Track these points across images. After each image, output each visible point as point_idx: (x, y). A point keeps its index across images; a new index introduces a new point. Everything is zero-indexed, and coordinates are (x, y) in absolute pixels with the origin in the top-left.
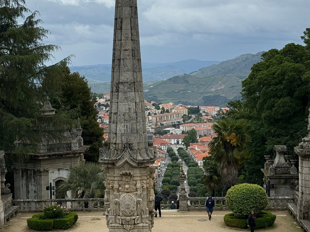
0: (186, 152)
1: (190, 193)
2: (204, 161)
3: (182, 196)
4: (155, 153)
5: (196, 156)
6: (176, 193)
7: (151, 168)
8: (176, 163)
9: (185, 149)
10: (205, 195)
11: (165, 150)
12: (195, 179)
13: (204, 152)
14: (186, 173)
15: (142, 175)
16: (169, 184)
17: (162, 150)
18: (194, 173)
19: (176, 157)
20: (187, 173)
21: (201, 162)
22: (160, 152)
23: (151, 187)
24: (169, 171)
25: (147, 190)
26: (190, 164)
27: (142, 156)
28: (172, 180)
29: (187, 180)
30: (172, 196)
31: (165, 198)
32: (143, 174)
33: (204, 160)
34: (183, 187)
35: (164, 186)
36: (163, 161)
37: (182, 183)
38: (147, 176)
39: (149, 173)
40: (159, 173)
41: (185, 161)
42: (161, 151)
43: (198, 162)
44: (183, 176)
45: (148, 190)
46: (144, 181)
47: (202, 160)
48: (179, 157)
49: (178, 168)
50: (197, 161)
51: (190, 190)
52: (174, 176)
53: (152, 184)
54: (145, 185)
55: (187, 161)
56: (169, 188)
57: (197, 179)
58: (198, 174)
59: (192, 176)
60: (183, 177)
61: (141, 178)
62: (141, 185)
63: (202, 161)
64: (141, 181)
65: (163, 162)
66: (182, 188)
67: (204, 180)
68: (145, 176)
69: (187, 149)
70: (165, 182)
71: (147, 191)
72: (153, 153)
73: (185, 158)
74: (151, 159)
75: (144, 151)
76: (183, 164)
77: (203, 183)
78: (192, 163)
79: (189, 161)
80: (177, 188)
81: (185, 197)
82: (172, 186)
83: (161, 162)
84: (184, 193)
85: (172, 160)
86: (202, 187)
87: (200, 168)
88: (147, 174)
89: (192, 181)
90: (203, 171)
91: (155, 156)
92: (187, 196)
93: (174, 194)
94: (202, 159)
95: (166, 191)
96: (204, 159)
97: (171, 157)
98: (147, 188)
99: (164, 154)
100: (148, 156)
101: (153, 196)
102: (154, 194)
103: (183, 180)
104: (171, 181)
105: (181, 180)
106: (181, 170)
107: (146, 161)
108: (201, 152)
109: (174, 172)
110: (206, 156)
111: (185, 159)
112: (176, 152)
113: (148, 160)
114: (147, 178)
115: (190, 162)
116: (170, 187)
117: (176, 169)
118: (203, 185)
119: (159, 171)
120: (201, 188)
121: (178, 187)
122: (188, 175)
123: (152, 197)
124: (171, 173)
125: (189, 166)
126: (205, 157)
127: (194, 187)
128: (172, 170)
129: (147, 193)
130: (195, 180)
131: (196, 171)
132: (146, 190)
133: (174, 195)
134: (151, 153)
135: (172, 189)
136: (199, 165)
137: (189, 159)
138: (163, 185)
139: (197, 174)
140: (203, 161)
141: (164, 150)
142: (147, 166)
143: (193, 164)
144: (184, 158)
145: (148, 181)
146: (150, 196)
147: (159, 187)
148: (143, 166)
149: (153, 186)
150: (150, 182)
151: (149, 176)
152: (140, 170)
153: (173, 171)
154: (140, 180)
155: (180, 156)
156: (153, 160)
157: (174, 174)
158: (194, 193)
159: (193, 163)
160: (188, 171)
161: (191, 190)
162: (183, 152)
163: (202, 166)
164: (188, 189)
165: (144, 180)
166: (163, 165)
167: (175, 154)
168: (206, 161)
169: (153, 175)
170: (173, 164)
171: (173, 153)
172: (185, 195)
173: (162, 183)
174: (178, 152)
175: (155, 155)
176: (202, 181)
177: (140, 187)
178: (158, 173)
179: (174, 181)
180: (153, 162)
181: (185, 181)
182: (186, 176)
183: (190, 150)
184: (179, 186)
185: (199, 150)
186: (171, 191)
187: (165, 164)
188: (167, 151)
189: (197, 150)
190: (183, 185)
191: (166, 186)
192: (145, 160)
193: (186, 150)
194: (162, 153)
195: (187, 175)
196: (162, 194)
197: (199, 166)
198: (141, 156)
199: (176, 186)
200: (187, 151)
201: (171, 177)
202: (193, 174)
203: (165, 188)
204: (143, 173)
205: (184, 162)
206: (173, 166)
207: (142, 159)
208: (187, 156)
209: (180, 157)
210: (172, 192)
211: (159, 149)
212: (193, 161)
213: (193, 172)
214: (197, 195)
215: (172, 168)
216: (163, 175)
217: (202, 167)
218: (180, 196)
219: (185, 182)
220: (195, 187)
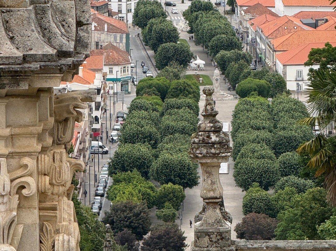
0: (227, 25)
1: (244, 221)
2: (316, 67)
3: (208, 234)
4: (79, 24)
5: (276, 43)
6: (177, 222)
7: (59, 100)
8: (177, 76)
9: (221, 10)
10: (315, 230)
11: (124, 10)
12: (271, 153)
13: (315, 26)
14: (227, 127)
15: (17, 131)
16: (145, 175)
17: (111, 14)
18: (267, 124)
19: (176, 50)
20: (233, 123)
21: (299, 73)
22: (101, 23)
23: (61, 189)
24: (144, 113)
25: (40, 202)
26: (245, 83)
27: (18, 38)
28: (156, 157)
29: (231, 159)
30: (160, 237)
31: (123, 244)
32: (20, 126)
33: (317, 61)
34: (214, 190)
35: (122, 185)
36: (116, 69)
37: (209, 174)
38: (40, 138)
39: (52, 120)
40: (96, 126)
41: (223, 66)
42: (104, 17)
43: (285, 74)
44: (214, 138)
45: (48, 204)
46: (26, 160)
47: (306, 64)
48: (193, 48)
49: (189, 100)
50: (280, 68)
51: (245, 206)
52: (166, 139)
53: (67, 176)
54: (31, 181)
55: (234, 66)
56: (145, 196)
57: (277, 154)
58: (284, 129)
59: (253, 141)
60: (214, 143)
61: (13, 145)
62: (12, 181)
63: (306, 70)
64: (14, 162)
65: (117, 72)
66: (211, 194)
67: (314, 159)
68: (31, 135)
69: (233, 11)
70: (124, 169)
71: (40, 209)
72: (74, 28)
73: (222, 52)
74: (63, 54)
75: (26, 15)
76: (212, 84)
77: (307, 176)
78: (255, 75)
79: (241, 69)
80: (183, 197)
81: (222, 239)
82: (160, 188)
83: (106, 69)
84: (219, 222)
85: (162, 63)
86: (305, 195)
87: (297, 103)
88: (40, 129)
89: (254, 163)
90: (307, 115)
91: (80, 43)
92: (234, 236)
93: (170, 224)
94: (306, 59)
95: (131, 209)
96: (317, 56)
97: (154, 47)
98: (42, 195)
99: (122, 32)
100: (49, 41)
101: (69, 234)
102: (76, 224)
103: (215, 156)
104: (155, 165)
105: (204, 157)
106: (206, 110)
107: (35, 66)
108: (300, 24)
109: (168, 121)
110: (327, 45)
111: (223, 57)
112: (178, 21)
113: (46, 57)
114: (39, 148)
115: (249, 73)
116: (149, 191)
117: (179, 108)
118: (309, 182)
119: (95, 113)
120: (297, 197)
121: (188, 192)
122: (234, 133)
123: (66, 237)
124: (156, 123)
125: (243, 94)
126: (322, 47)
127: (264, 193)
128: (160, 109)
129: (40, 216)
130: (270, 158)
131: (273, 115)
132: (36, 203)
133: (167, 233)
134: (63, 23)
135: (158, 202)
136: (291, 86)
137: (244, 57)
138: (117, 181)
139: (281, 133)
140: (311, 70)
141: (120, 11)
142: (40, 90)
143: (263, 82)
144: (218, 55)
145: (46, 159)
146: (57, 232)
147: (93, 193)
148: (24, 87)
149: (69, 184)
150: (57, 164)
151: (52, 134)
152: (7, 107)
153: (162, 115)
154: (9, 156)
155: (198, 43)
156: (69, 61)
157: (169, 131)
158: (264, 220)
159: (259, 75)
160: (235, 116)
161: (248, 208)
162: (215, 23)
163: (305, 92)
164: (234, 204)
165: (29, 154)
166: (117, 87)
167: (172, 35)
168: (324, 66)
169: (68, 133)
170: (163, 81)
171: (162, 30)
172: (222, 229)
173: (111, 174)
174: (190, 24)
175: (81, 34)
176: (304, 162)
177: (8, 188)
178: (91, 123)
179: (166, 165)
180: (73, 69)
181: (222, 164)
182: (228, 141)
183: (248, 17)
184: (191, 186)
185: (291, 12)
186: (154, 212)
187: (124, 84)
188: (136, 15)
189: (281, 15)
190: (213, 183)
191: (130, 188)
192: (34, 59)
193: (227, 13)
194: (112, 29)
195: (234, 136)
196: (112, 223)
197: (289, 92)
198: (12, 38)
199: (177, 186)
200: (234, 22)
201: (154, 146)
202: (258, 129)
203: (122, 200)
204: (22, 122)
205: (217, 72)
206: (163, 93)
207: (19, 54)
208: (232, 45)
209: (200, 48)
210: (159, 217)
211: (97, 8)
212: (259, 69)
213: (258, 122)
214: (278, 231)
215: (160, 101)
216: (114, 133)
217: (304, 99)
218: (199, 235)
219: (224, 167)
220: (271, 191)
